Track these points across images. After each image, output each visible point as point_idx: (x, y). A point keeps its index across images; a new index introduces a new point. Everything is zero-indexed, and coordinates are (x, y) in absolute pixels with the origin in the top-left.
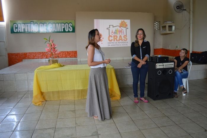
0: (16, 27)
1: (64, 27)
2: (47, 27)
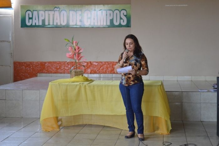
0: (31, 16)
1: (111, 18)
2: (82, 18)
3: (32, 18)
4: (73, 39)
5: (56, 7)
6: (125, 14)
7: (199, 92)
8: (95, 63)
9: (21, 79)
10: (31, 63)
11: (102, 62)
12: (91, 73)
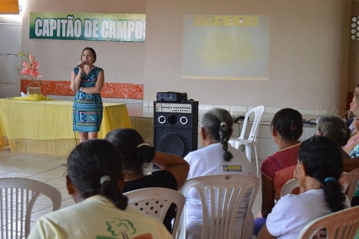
0: (41, 26)
1: (133, 30)
2: (98, 29)
3: (42, 28)
5: (69, 15)
8: (111, 85)
10: (40, 82)
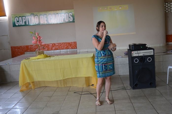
1: (64, 18)
2: (47, 19)
3: (18, 21)
4: (35, 31)
5: (32, 14)
6: (72, 15)
7: (117, 58)
8: (56, 44)
9: (16, 56)
10: (20, 47)
11: (60, 43)
12: (55, 50)
